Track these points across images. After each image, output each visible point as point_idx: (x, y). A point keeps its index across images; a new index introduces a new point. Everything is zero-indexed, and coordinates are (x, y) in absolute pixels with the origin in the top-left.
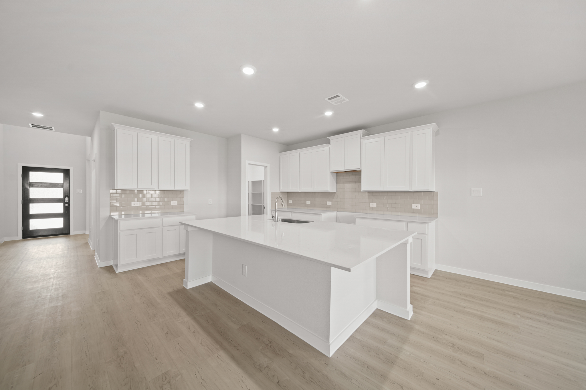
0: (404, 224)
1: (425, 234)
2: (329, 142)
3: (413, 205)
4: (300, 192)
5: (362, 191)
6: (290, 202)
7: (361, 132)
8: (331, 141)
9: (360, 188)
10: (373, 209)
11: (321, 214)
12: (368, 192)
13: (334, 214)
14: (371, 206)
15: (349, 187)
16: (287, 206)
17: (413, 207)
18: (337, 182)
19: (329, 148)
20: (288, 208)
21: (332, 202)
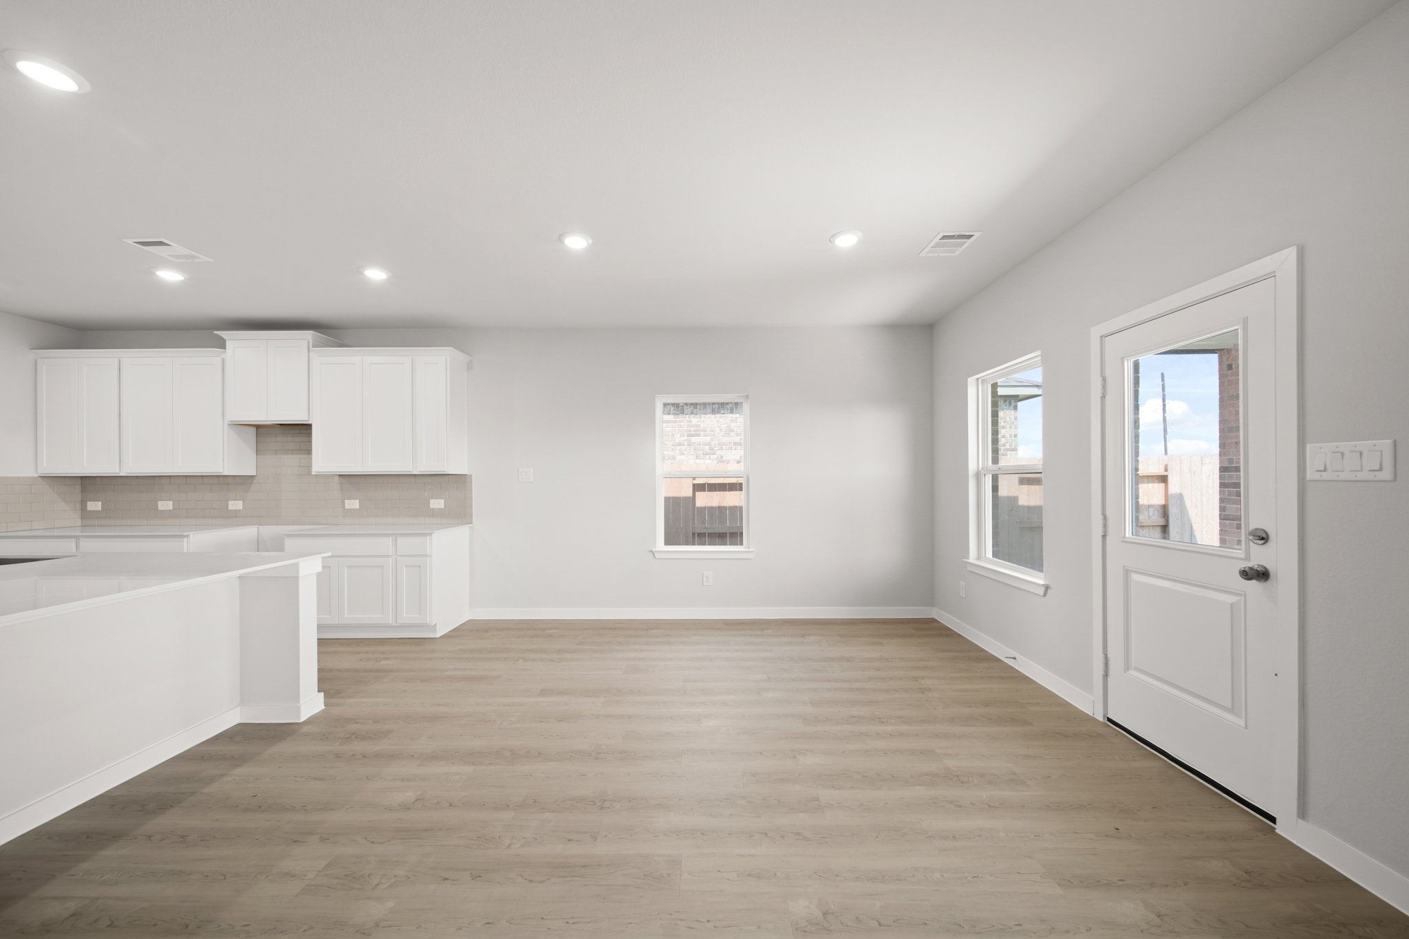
0: (390, 540)
1: (426, 556)
2: (221, 344)
3: (432, 501)
4: (125, 475)
5: (313, 473)
6: (95, 506)
7: (308, 335)
8: (228, 343)
9: (310, 467)
10: (351, 513)
11: (187, 536)
12: (339, 475)
13: (249, 532)
14: (347, 507)
15: (289, 462)
16: (80, 520)
17: (432, 506)
18: (257, 450)
19: (223, 360)
20: (82, 526)
21: (244, 501)
